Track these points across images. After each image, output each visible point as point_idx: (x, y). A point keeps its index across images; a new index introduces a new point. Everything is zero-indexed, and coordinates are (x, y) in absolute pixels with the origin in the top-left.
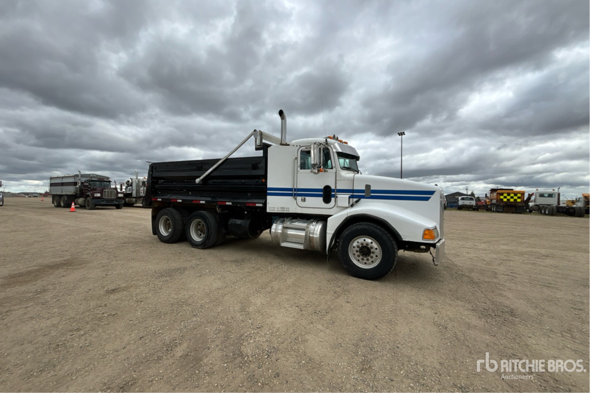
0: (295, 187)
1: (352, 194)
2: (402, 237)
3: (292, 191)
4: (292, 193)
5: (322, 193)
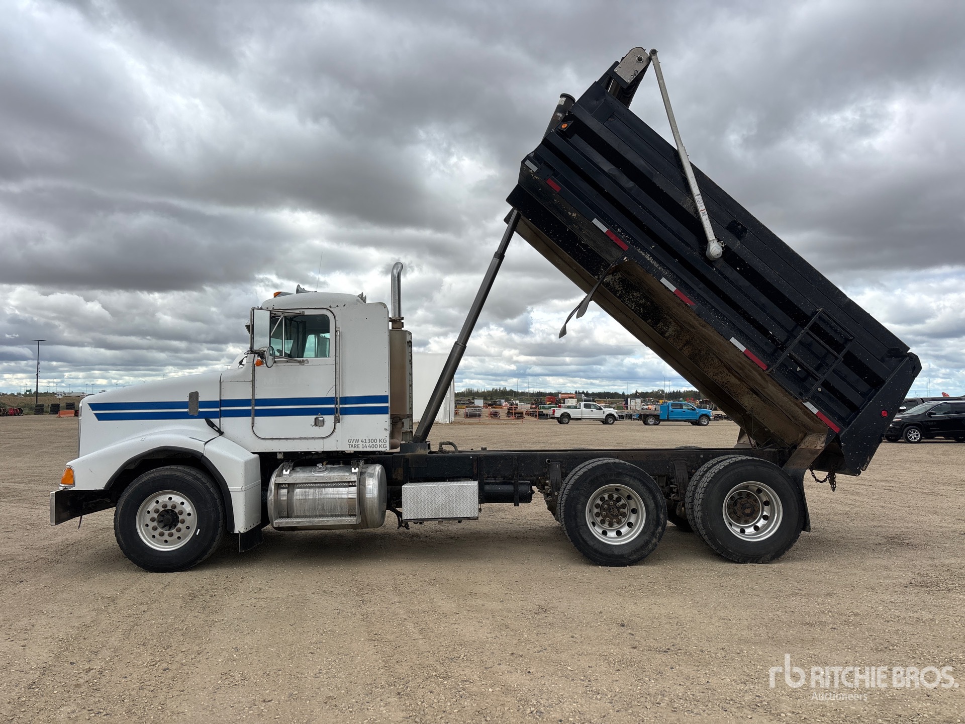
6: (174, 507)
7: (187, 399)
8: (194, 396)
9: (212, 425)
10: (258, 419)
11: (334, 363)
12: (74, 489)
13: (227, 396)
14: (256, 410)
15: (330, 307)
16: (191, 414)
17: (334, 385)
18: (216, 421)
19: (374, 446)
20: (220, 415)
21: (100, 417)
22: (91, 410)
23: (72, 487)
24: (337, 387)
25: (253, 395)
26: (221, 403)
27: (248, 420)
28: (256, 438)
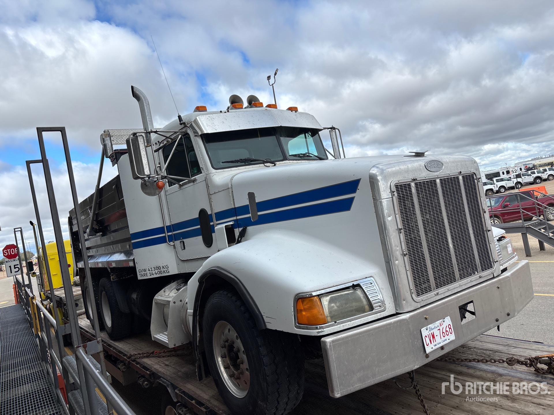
0: (168, 224)
1: (235, 218)
2: (266, 320)
3: (164, 233)
4: (165, 237)
5: (199, 227)
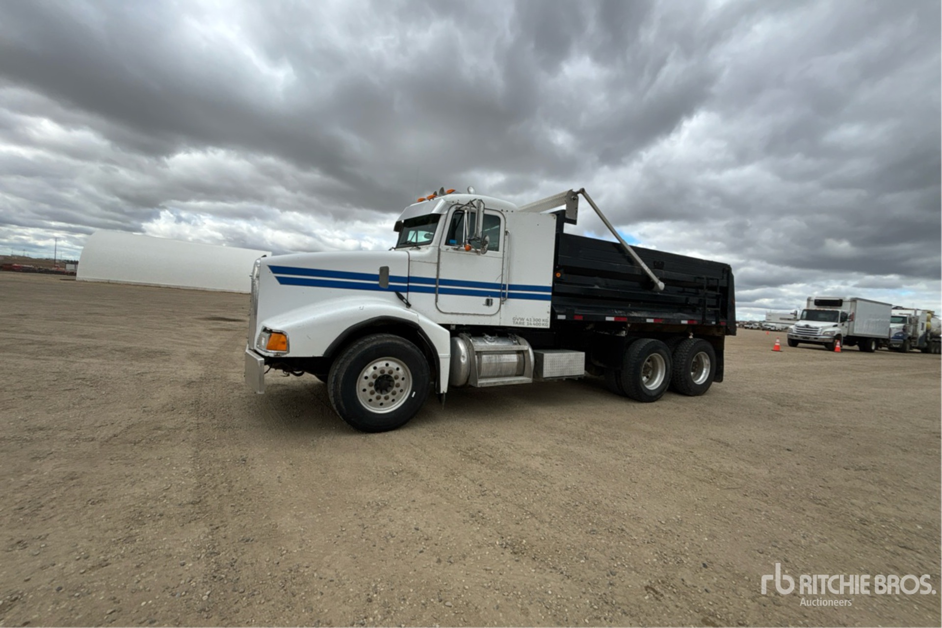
6: (382, 371)
7: (377, 272)
8: (385, 270)
9: (401, 298)
10: (441, 296)
11: (502, 256)
12: (288, 355)
13: (415, 274)
14: (440, 289)
15: (502, 210)
16: (382, 286)
17: (501, 273)
18: (404, 295)
19: (538, 324)
20: (408, 289)
21: (282, 281)
22: (271, 273)
23: (285, 354)
24: (504, 276)
25: (438, 275)
26: (409, 279)
27: (433, 296)
28: (438, 312)
